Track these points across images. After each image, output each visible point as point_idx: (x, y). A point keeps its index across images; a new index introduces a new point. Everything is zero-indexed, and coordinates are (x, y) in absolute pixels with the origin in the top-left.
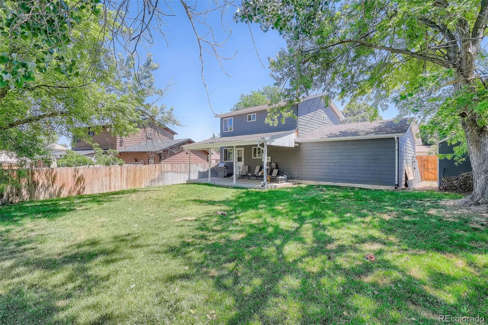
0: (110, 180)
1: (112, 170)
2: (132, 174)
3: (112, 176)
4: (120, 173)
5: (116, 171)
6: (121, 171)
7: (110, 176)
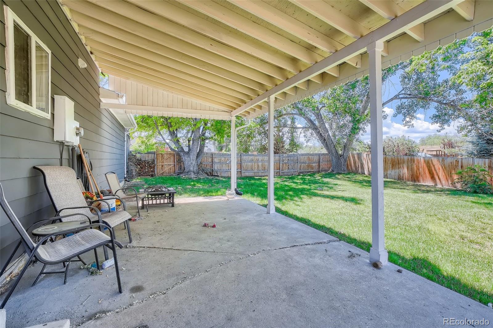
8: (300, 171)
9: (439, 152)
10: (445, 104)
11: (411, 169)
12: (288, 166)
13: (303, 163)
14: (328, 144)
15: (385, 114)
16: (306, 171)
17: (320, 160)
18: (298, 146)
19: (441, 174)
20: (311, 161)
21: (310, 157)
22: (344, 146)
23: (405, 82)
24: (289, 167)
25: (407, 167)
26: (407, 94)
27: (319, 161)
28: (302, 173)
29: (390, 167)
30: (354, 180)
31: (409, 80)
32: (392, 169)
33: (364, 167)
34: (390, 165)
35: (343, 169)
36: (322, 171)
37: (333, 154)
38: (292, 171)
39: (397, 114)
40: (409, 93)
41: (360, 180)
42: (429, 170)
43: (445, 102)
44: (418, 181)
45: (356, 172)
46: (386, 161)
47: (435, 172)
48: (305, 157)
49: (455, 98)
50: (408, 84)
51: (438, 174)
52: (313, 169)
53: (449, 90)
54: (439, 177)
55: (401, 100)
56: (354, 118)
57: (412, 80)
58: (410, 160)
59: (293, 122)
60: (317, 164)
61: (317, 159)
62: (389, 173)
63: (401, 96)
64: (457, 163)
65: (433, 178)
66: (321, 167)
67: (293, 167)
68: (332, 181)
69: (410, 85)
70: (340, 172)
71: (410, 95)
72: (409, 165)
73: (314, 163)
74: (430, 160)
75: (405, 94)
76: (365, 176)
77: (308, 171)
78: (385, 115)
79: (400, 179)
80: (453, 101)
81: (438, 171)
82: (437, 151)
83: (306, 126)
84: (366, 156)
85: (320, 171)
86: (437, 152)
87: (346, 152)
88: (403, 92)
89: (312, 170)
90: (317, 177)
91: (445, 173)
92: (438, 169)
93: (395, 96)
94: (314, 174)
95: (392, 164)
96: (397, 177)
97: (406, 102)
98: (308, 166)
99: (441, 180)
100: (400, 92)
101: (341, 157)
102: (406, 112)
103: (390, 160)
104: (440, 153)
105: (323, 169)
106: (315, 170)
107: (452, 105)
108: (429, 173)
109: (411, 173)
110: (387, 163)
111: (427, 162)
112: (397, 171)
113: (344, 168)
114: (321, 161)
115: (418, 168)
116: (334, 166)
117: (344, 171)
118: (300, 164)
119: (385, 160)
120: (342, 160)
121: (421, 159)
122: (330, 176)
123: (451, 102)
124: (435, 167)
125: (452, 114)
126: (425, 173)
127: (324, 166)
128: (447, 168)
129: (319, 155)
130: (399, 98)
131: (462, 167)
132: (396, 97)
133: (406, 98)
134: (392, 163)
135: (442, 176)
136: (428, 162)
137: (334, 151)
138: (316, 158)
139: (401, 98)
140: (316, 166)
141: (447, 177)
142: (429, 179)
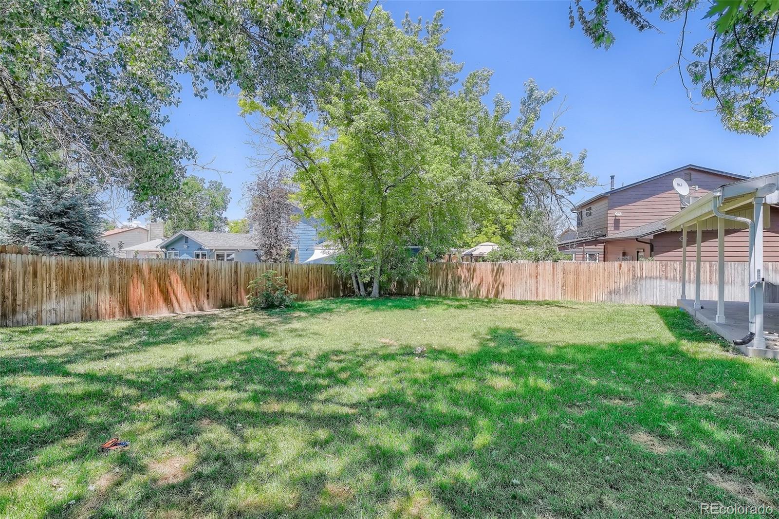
0: (537, 283)
1: (540, 268)
2: (572, 277)
3: (540, 278)
4: (552, 274)
5: (545, 269)
6: (553, 271)
7: (536, 277)
11: (121, 287)
19: (180, 290)
25: (110, 285)
32: (62, 293)
42: (159, 285)
47: (170, 288)
51: (175, 291)
54: (176, 298)
62: (49, 308)
64: (202, 269)
65: (167, 300)
72: (114, 280)
79: (88, 317)
81: (175, 285)
91: (185, 287)
92: (175, 282)
96: (77, 315)
99: (181, 301)
108: (161, 291)
109: (119, 298)
111: (155, 270)
112: (79, 297)
115: (137, 284)
121: (144, 264)
124: (170, 279)
126: (152, 293)
128: (189, 279)
131: (208, 275)
135: (182, 293)
136: (158, 270)
141: (190, 293)
142: (161, 303)
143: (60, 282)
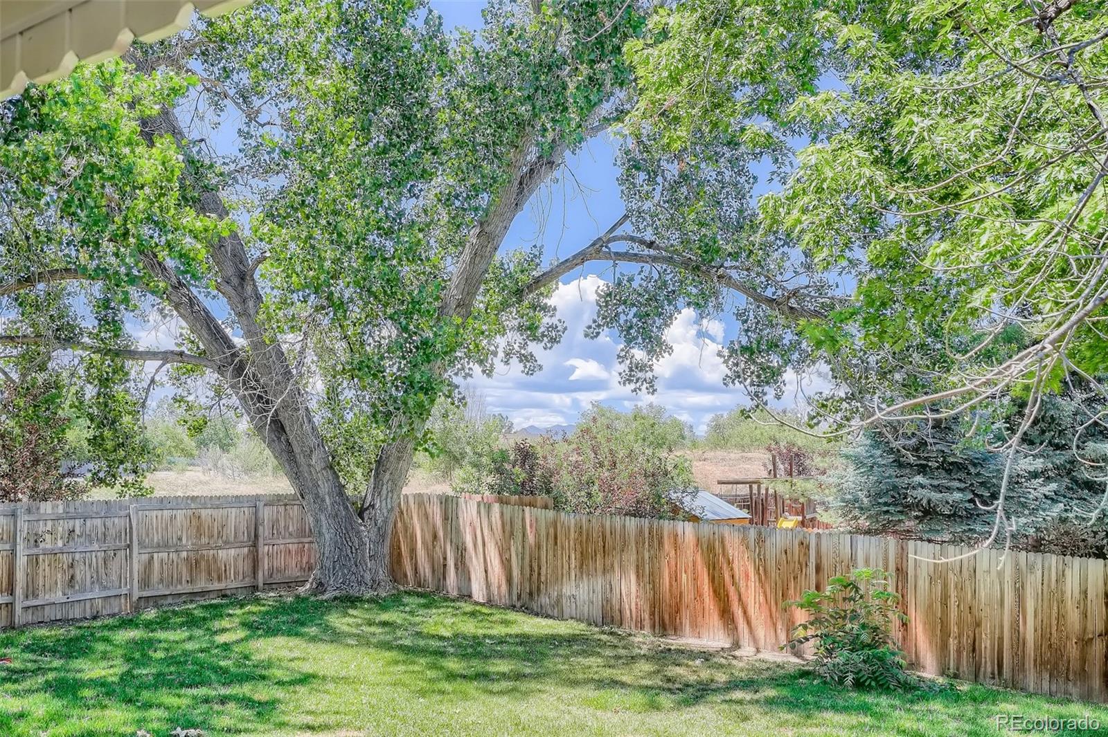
8: (145, 594)
9: (759, 488)
10: (770, 301)
11: (652, 574)
12: (72, 566)
13: (164, 546)
14: (297, 450)
15: (554, 321)
16: (180, 589)
17: (261, 528)
18: (144, 450)
19: (752, 595)
20: (211, 536)
21: (204, 513)
22: (378, 462)
23: (634, 185)
24: (72, 577)
25: (637, 566)
26: (642, 242)
27: (256, 536)
28: (155, 600)
29: (573, 566)
30: (408, 642)
31: (651, 180)
32: (582, 573)
33: (467, 561)
34: (573, 556)
35: (368, 577)
36: (269, 586)
37: (323, 500)
38: (97, 593)
39: (599, 326)
40: (649, 235)
41: (442, 638)
42: (712, 580)
43: (769, 293)
44: (675, 630)
45: (433, 595)
46: (556, 538)
47: (732, 590)
48: (173, 518)
49: (803, 280)
50: (648, 196)
51: (742, 596)
52: (219, 579)
53: (783, 246)
54: (745, 612)
55: (615, 265)
56: (405, 329)
57: (659, 179)
58: (647, 535)
59: (109, 321)
60: (246, 550)
61: (243, 527)
62: (568, 593)
63: (616, 247)
64: (805, 554)
65: (726, 614)
66: (265, 564)
67: (102, 571)
68: (296, 654)
69: (656, 200)
70: (354, 592)
71: (651, 245)
72: (643, 558)
73: (227, 544)
74: (716, 536)
75: (632, 239)
76: (465, 614)
77: (188, 588)
78: (553, 327)
79: (609, 620)
80: (795, 293)
81: (742, 584)
82: (751, 483)
83: (183, 349)
84: (479, 512)
85: (261, 585)
86: (751, 487)
87: (384, 492)
88: (628, 228)
89: (216, 586)
90: (224, 630)
91: (765, 593)
92: (742, 576)
93: (593, 245)
94: (216, 611)
95: (582, 553)
96: (597, 614)
97: (639, 275)
98: (194, 565)
99: (754, 622)
100: (613, 229)
101: (361, 515)
102: (635, 320)
103: (572, 536)
104: (763, 491)
105: (277, 578)
106: (230, 584)
107: (792, 308)
108: (715, 591)
109: (650, 595)
110: (562, 548)
111: (705, 547)
112: (599, 582)
113: (377, 572)
114: (264, 531)
115: (676, 571)
116: (328, 564)
117: (375, 584)
118: (145, 557)
119: (552, 531)
120: (367, 532)
121: (687, 533)
122: (294, 622)
123: (789, 298)
124: (732, 569)
125: (795, 346)
126: (699, 595)
127: (279, 562)
128: (773, 575)
129: (254, 502)
130: (608, 256)
131: (818, 569)
132: (598, 250)
133: (635, 257)
134: (578, 546)
135: (757, 605)
136: (711, 548)
137: (325, 488)
138: (236, 519)
139: (617, 254)
140: (240, 562)
141: (774, 609)
142: (714, 619)
143: (578, 553)
